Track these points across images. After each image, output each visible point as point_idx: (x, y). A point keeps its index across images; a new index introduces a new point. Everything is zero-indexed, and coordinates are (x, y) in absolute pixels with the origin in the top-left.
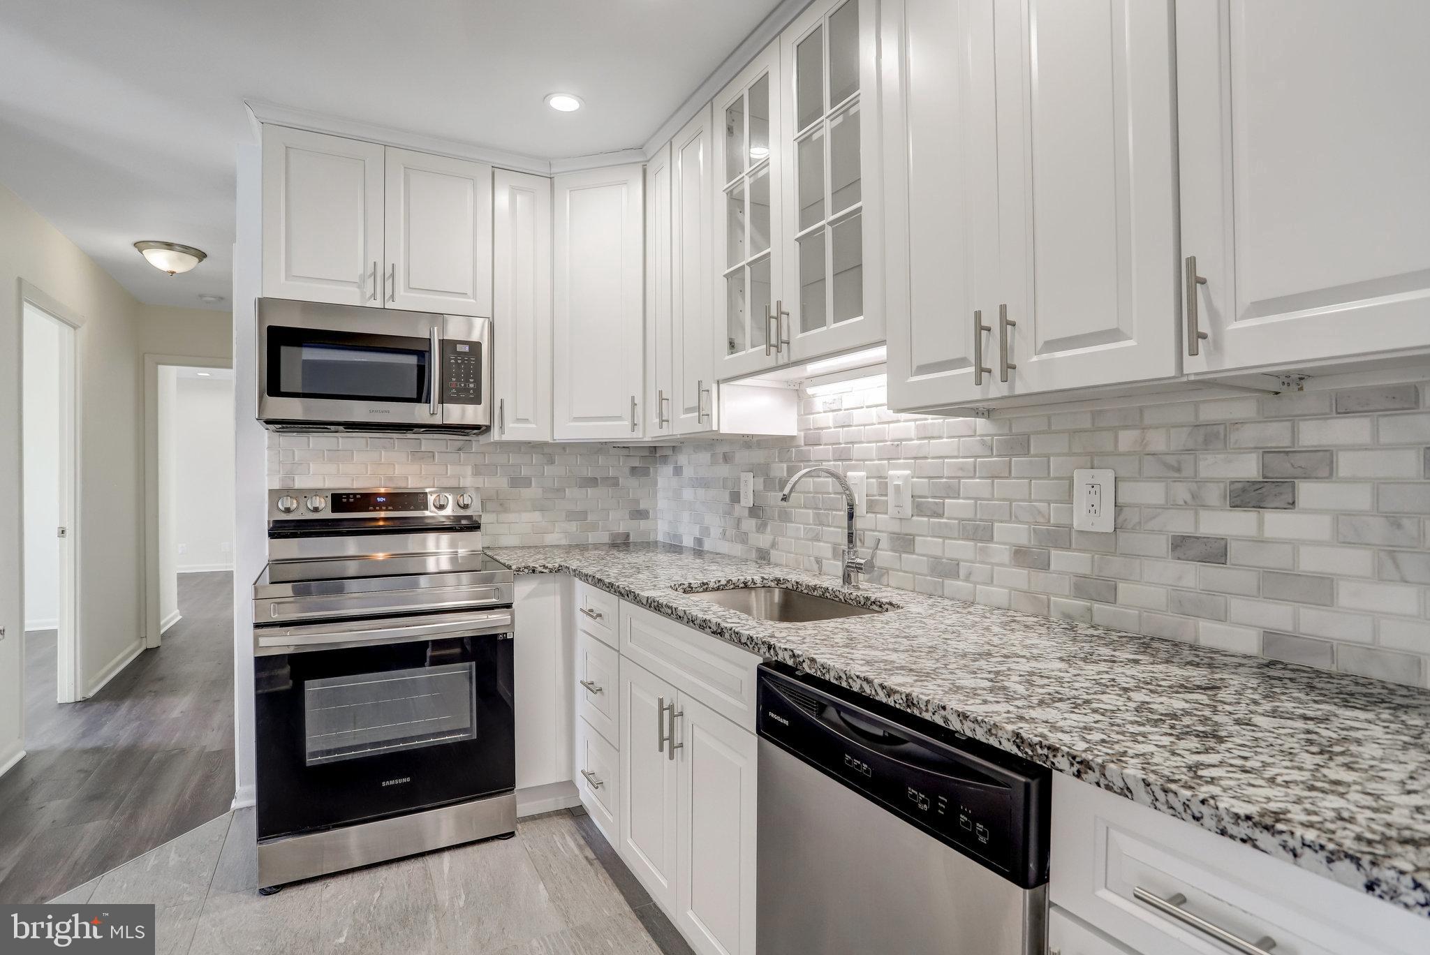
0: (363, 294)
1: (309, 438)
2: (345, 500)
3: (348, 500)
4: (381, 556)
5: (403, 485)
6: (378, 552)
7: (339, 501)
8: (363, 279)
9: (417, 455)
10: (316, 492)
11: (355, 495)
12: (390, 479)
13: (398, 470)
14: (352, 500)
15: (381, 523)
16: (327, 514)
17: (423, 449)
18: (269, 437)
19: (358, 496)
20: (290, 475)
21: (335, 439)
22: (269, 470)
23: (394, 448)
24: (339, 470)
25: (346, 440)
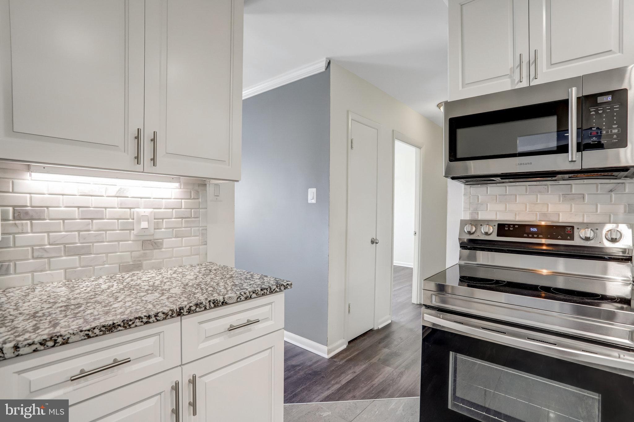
0: (513, 81)
1: (487, 187)
2: (507, 229)
3: (509, 229)
4: (545, 272)
5: (555, 219)
6: (543, 268)
7: (503, 229)
8: (512, 70)
9: (567, 197)
10: (488, 222)
11: (514, 225)
12: (544, 215)
13: (551, 209)
14: (511, 229)
15: (544, 248)
16: (494, 237)
17: (573, 192)
18: (465, 188)
19: (516, 226)
20: (476, 211)
21: (504, 187)
22: (464, 208)
23: (548, 192)
24: (506, 208)
25: (511, 188)
